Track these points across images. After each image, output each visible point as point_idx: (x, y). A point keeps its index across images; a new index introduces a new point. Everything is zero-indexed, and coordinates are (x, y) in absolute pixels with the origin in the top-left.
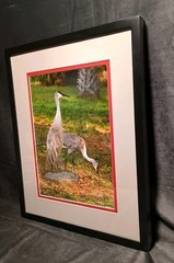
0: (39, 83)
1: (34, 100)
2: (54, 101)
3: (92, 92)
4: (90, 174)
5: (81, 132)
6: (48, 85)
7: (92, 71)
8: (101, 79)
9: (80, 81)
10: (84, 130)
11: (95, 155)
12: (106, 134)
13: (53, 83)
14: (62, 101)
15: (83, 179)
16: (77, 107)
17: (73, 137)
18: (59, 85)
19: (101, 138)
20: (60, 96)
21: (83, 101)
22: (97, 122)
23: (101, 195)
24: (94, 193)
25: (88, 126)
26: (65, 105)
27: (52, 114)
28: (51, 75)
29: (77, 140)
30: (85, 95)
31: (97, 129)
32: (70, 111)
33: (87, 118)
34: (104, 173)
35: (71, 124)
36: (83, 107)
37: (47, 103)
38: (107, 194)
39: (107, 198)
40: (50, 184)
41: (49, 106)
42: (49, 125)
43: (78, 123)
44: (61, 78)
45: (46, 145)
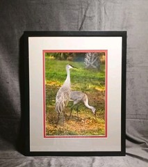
0: (53, 57)
2: (65, 71)
4: (89, 116)
5: (84, 90)
6: (61, 59)
7: (95, 55)
8: (101, 60)
9: (86, 59)
11: (94, 104)
12: (102, 92)
13: (65, 59)
14: (72, 71)
15: (84, 120)
16: (83, 75)
18: (70, 60)
19: (99, 94)
21: (88, 71)
22: (97, 84)
24: (91, 128)
25: (90, 86)
26: (74, 74)
27: (63, 79)
28: (64, 54)
30: (89, 68)
31: (96, 88)
32: (78, 77)
33: (90, 82)
34: (100, 115)
35: (78, 85)
36: (88, 75)
37: (59, 71)
38: (101, 127)
39: (101, 130)
40: (56, 127)
41: (61, 73)
42: (60, 86)
43: (83, 85)
44: (72, 56)
45: (55, 100)
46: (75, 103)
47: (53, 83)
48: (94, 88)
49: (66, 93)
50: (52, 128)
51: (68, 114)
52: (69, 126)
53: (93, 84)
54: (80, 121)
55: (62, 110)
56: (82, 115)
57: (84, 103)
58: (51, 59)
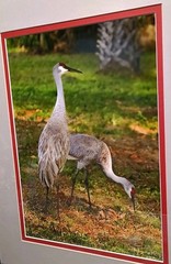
0: (23, 49)
1: (15, 78)
2: (52, 81)
3: (124, 63)
4: (117, 202)
5: (101, 132)
6: (40, 52)
7: (125, 26)
8: (144, 39)
9: (101, 44)
10: (108, 128)
11: (128, 172)
12: (149, 137)
13: (50, 50)
14: (68, 80)
15: (105, 211)
16: (95, 90)
17: (87, 141)
18: (61, 51)
19: (140, 142)
20: (64, 71)
21: (108, 79)
22: (133, 116)
23: (137, 238)
24: (124, 235)
25: (116, 121)
27: (48, 103)
28: (47, 35)
29: (95, 146)
30: (111, 69)
31: (132, 127)
32: (82, 97)
33: (114, 108)
34: (145, 202)
35: (84, 120)
36: (107, 90)
37: (39, 83)
38: (149, 237)
39: (149, 242)
40: (43, 219)
41: (43, 88)
42: (43, 122)
43: (96, 117)
44: (66, 39)
45: (37, 155)
46: (80, 165)
47: (30, 114)
48: (127, 128)
49: (59, 140)
50: (36, 220)
51: (67, 193)
52: (71, 221)
53: (124, 116)
54: (96, 211)
55: (53, 180)
56: (99, 199)
57: (101, 168)
58: (21, 54)
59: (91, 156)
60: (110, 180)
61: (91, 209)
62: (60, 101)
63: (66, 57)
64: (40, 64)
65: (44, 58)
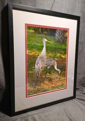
2: (42, 43)
4: (57, 76)
5: (54, 58)
7: (62, 32)
9: (56, 35)
14: (47, 43)
16: (54, 46)
17: (51, 61)
18: (46, 34)
20: (46, 40)
21: (57, 44)
22: (62, 53)
25: (58, 55)
26: (48, 45)
27: (40, 49)
28: (42, 29)
30: (58, 41)
32: (51, 48)
33: (58, 51)
34: (63, 74)
35: (50, 54)
36: (57, 47)
38: (63, 83)
40: (35, 88)
41: (39, 44)
42: (38, 55)
43: (54, 54)
44: (47, 31)
45: (34, 66)
47: (34, 53)
48: (60, 56)
49: (43, 61)
50: (32, 89)
51: (44, 77)
52: (44, 85)
53: (60, 53)
56: (53, 76)
58: (32, 32)
59: (52, 65)
60: (56, 70)
61: (50, 80)
62: (44, 49)
63: (47, 36)
64: (39, 37)
65: (40, 35)
